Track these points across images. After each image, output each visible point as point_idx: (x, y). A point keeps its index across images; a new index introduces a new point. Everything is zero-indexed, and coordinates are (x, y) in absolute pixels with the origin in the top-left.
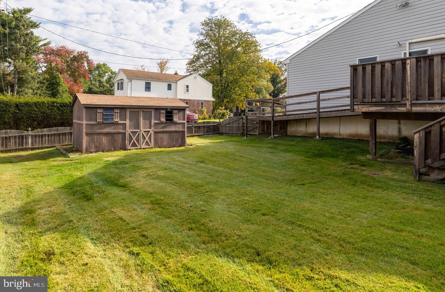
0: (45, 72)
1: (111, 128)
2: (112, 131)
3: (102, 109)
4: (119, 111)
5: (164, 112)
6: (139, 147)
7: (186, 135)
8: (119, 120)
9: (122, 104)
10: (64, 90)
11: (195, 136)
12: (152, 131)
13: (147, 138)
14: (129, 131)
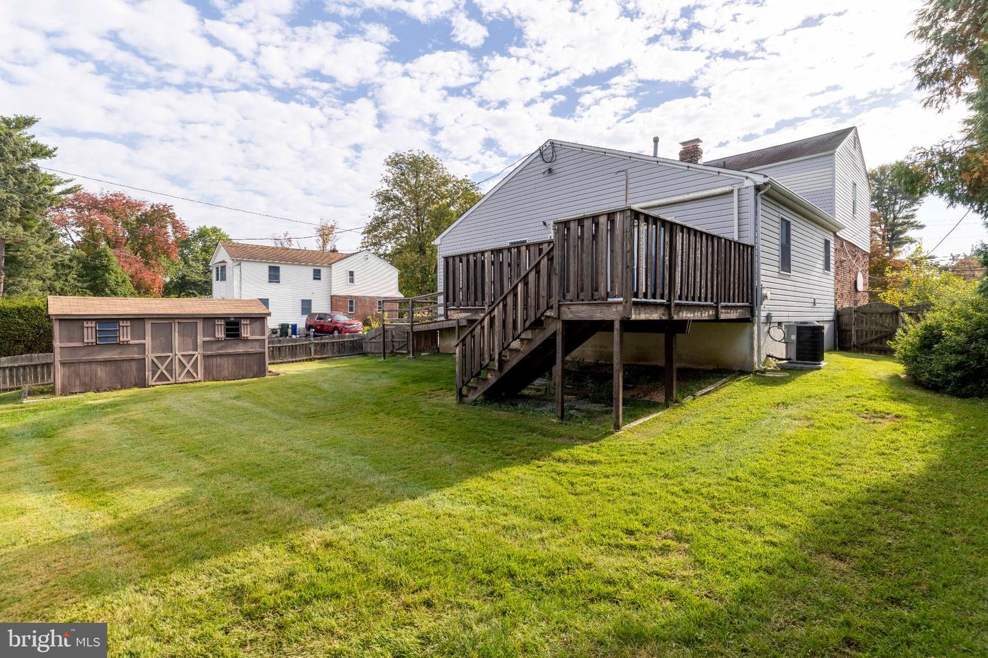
0: (77, 245)
1: (115, 352)
2: (116, 357)
3: (94, 322)
4: (129, 324)
5: (223, 323)
6: (172, 381)
7: (267, 361)
8: (129, 338)
9: (138, 312)
10: (120, 280)
11: (315, 359)
12: (198, 354)
13: (189, 367)
14: (150, 356)
